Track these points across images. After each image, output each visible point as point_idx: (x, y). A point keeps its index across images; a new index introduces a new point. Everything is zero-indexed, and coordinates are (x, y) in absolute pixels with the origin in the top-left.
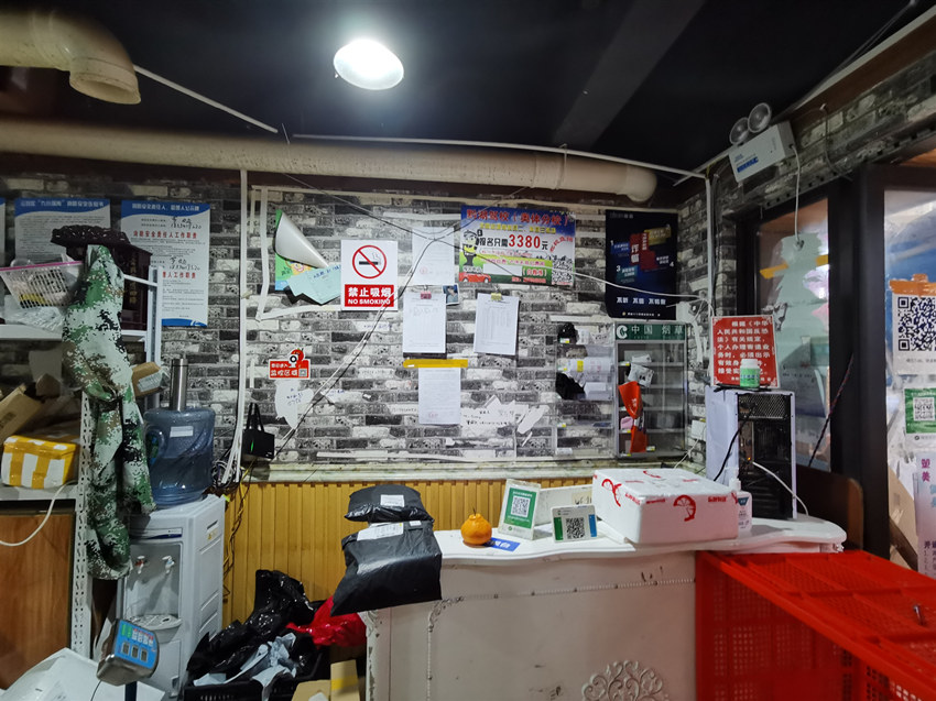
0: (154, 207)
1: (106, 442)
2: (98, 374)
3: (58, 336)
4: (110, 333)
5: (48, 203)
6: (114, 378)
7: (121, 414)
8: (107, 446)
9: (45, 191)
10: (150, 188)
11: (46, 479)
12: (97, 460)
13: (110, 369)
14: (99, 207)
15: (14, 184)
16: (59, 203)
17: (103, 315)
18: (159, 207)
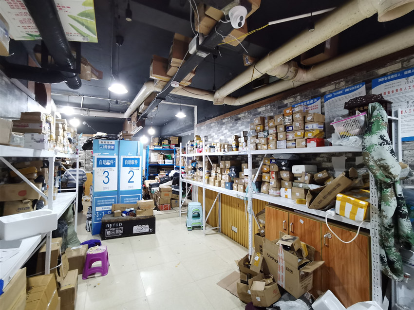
0: (392, 77)
1: (389, 205)
2: (382, 168)
3: (360, 150)
4: (387, 147)
5: (337, 93)
6: (392, 170)
7: (395, 191)
8: (390, 207)
9: (336, 89)
10: (389, 68)
11: (356, 216)
12: (384, 214)
13: (389, 166)
14: (360, 87)
15: (323, 90)
16: (341, 92)
17: (382, 138)
18: (396, 76)
